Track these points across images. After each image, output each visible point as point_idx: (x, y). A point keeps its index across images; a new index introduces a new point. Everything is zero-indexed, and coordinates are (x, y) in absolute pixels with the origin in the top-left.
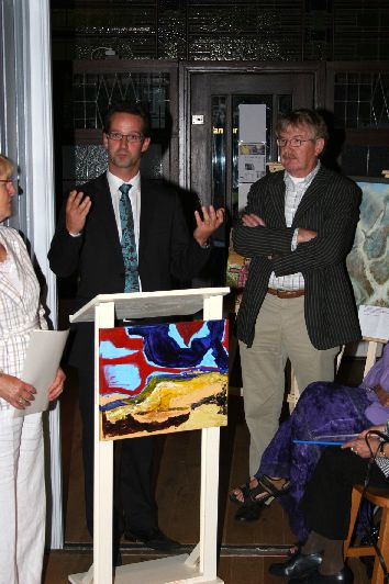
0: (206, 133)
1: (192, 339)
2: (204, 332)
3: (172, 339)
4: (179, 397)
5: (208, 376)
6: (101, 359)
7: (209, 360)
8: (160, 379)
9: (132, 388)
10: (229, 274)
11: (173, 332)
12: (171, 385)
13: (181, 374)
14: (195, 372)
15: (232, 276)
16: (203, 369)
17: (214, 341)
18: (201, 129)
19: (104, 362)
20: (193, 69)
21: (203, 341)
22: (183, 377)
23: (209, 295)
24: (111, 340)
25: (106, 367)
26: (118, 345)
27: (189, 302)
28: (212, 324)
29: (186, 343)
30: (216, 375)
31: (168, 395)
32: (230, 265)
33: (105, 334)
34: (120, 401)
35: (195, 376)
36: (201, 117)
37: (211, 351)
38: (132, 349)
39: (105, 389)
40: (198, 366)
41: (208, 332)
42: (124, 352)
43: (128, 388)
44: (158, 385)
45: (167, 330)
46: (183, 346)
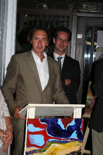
0: (83, 42)
1: (67, 126)
2: (73, 123)
3: (59, 125)
4: (60, 151)
5: (74, 142)
6: (28, 131)
7: (74, 135)
8: (53, 142)
9: (41, 145)
10: (87, 101)
11: (60, 122)
12: (57, 145)
13: (62, 141)
14: (68, 140)
15: (89, 102)
16: (72, 139)
17: (77, 127)
18: (81, 40)
19: (29, 133)
20: (79, 15)
21: (72, 127)
22: (63, 142)
23: (77, 107)
24: (33, 124)
25: (30, 135)
26: (36, 126)
27: (68, 110)
28: (77, 120)
29: (65, 127)
30: (77, 142)
31: (56, 149)
32: (88, 97)
33: (31, 121)
34: (35, 150)
35: (68, 142)
36: (81, 35)
37: (75, 132)
38: (41, 128)
39: (29, 145)
40: (69, 138)
41: (75, 123)
42: (38, 129)
43: (39, 145)
44: (52, 145)
45: (57, 121)
46: (63, 128)
